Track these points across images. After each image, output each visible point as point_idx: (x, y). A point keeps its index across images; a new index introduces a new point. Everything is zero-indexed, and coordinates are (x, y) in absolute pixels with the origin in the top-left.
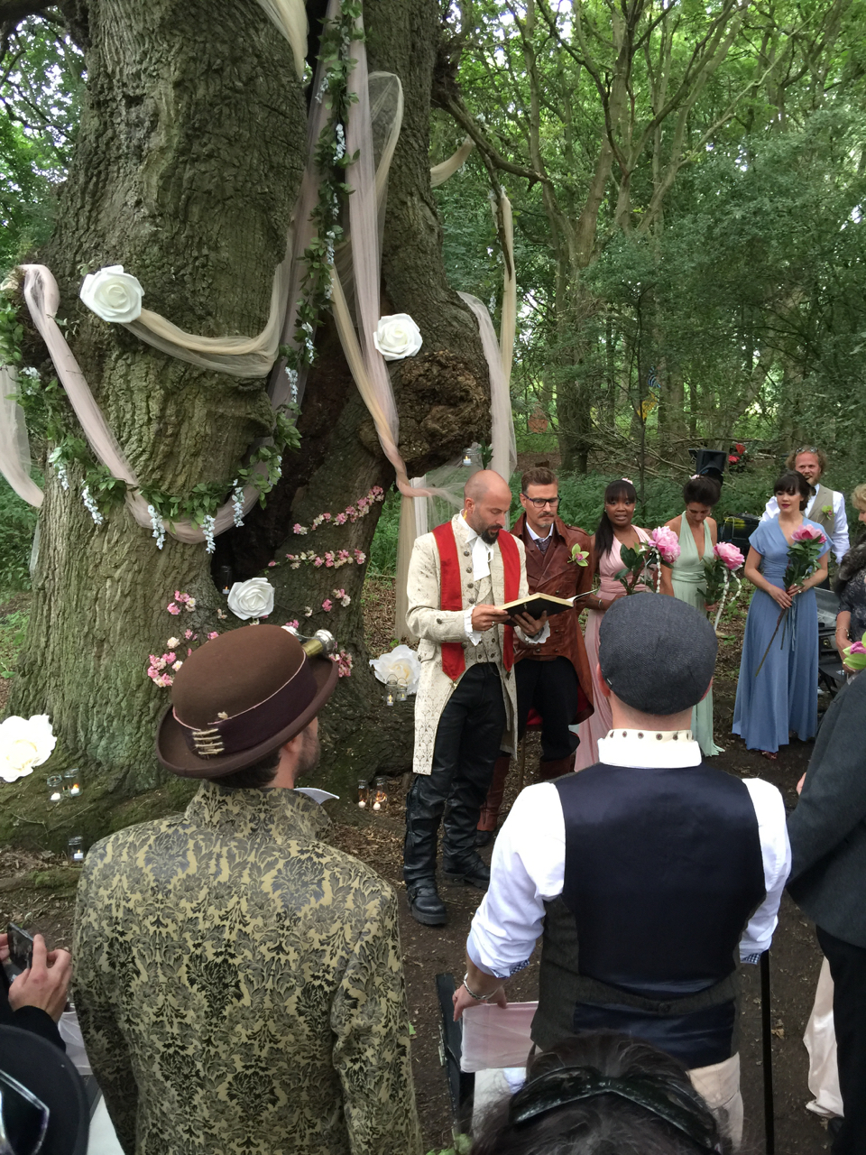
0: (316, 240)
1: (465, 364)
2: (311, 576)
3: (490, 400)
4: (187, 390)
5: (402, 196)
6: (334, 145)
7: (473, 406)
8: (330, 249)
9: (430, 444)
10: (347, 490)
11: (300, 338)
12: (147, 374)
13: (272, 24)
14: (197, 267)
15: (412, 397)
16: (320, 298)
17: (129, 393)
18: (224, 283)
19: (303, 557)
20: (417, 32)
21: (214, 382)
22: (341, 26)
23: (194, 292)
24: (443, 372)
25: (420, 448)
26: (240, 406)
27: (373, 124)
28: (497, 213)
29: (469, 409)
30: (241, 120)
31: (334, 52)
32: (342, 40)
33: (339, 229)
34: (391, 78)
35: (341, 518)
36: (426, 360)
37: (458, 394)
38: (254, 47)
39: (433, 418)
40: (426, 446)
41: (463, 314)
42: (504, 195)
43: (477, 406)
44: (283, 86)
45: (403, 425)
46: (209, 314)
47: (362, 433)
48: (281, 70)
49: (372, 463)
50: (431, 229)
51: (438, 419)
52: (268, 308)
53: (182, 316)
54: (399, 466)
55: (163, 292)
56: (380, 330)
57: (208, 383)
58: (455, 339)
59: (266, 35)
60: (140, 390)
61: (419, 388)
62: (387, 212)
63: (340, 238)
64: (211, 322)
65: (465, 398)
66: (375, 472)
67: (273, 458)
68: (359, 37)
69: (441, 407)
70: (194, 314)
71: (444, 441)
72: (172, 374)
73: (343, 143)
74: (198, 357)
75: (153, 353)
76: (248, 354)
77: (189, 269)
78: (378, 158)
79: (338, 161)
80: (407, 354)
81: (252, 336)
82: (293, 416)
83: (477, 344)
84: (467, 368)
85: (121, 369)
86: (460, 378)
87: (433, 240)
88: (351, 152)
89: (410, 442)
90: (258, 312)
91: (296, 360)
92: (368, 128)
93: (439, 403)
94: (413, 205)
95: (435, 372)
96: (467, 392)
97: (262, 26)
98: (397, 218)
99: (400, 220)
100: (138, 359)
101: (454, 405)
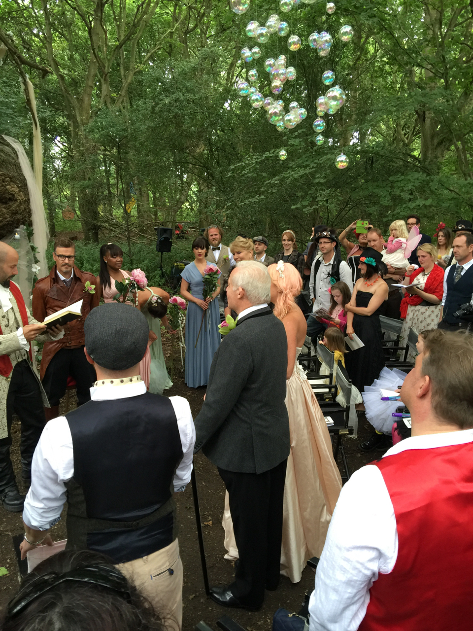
3: (29, 200)
28: (25, 90)
29: (16, 205)
37: (7, 196)
41: (6, 148)
42: (28, 80)
43: (20, 203)
65: (12, 198)
83: (18, 167)
84: (11, 181)
86: (8, 187)
96: (13, 195)
101: (6, 203)
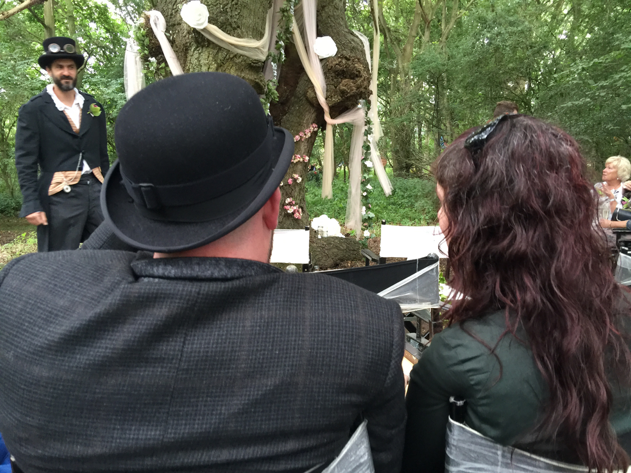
0: (285, 3)
1: (358, 59)
4: (227, 64)
7: (362, 79)
8: (292, 7)
9: (342, 97)
10: (300, 124)
11: (278, 49)
12: (208, 57)
14: (233, 5)
15: (333, 74)
16: (287, 31)
17: (199, 67)
18: (245, 13)
21: (240, 60)
23: (231, 16)
24: (348, 62)
25: (336, 99)
26: (252, 75)
29: (361, 81)
35: (297, 137)
36: (339, 57)
37: (355, 73)
39: (343, 85)
40: (340, 98)
41: (356, 39)
43: (364, 79)
45: (328, 88)
46: (238, 27)
47: (308, 93)
49: (312, 111)
51: (346, 85)
52: (264, 29)
53: (226, 28)
54: (326, 108)
55: (217, 16)
56: (317, 44)
57: (237, 61)
58: (353, 49)
60: (205, 65)
61: (336, 69)
63: (297, 1)
64: (239, 31)
65: (359, 75)
66: (314, 116)
67: (265, 104)
69: (347, 80)
70: (231, 27)
71: (349, 95)
72: (221, 56)
74: (233, 47)
75: (211, 46)
76: (256, 48)
77: (229, 6)
80: (330, 55)
81: (258, 40)
82: (275, 85)
83: (363, 53)
85: (196, 56)
86: (356, 65)
89: (332, 97)
90: (260, 29)
91: (277, 60)
93: (346, 78)
95: (344, 62)
96: (359, 72)
100: (204, 49)
101: (353, 79)
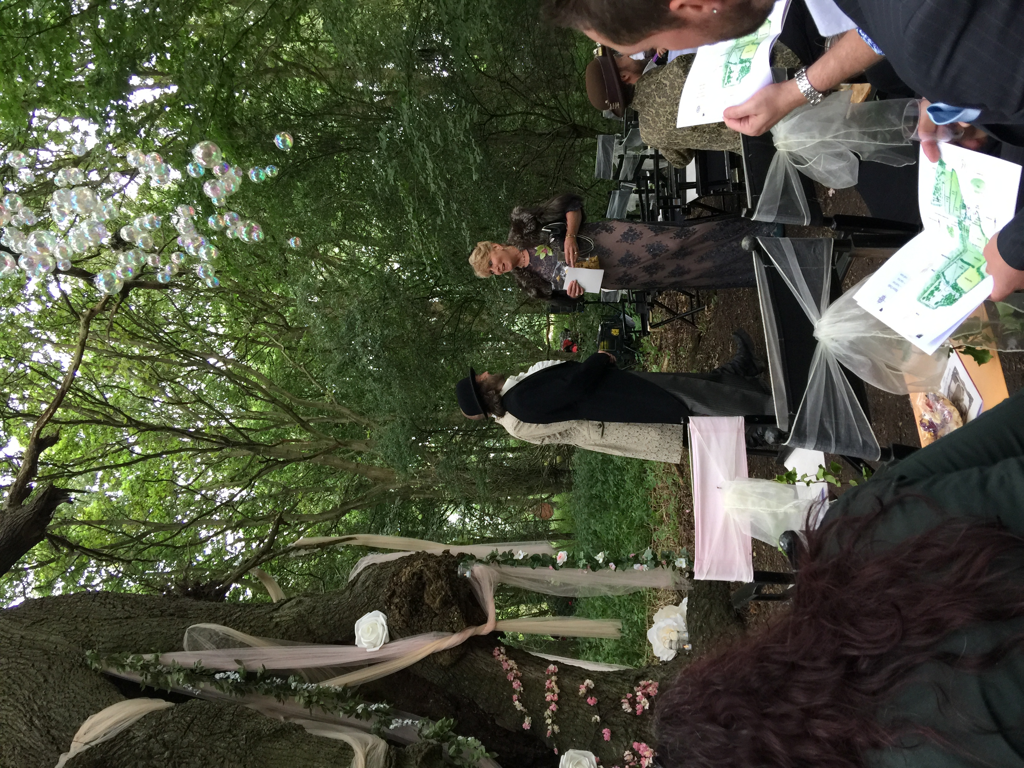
0: (297, 698)
1: (394, 575)
2: (566, 715)
5: (272, 625)
6: (230, 681)
7: (425, 569)
8: (305, 687)
9: (453, 605)
10: (494, 679)
11: (367, 714)
13: (132, 726)
15: (416, 619)
16: (341, 696)
19: (549, 721)
20: (162, 612)
22: (149, 672)
24: (398, 594)
25: (455, 615)
27: (218, 648)
29: (428, 572)
30: (192, 754)
31: (166, 678)
32: (160, 671)
33: (291, 678)
34: (189, 633)
35: (516, 685)
36: (389, 608)
37: (415, 581)
38: (144, 741)
39: (434, 603)
40: (453, 608)
41: (362, 578)
43: (426, 566)
44: (173, 719)
45: (437, 628)
47: (444, 663)
48: (163, 720)
49: (472, 656)
50: (300, 602)
51: (434, 598)
52: (336, 741)
54: (470, 632)
56: (365, 645)
58: (378, 584)
59: (138, 730)
61: (409, 614)
62: (283, 638)
63: (297, 678)
66: (480, 654)
67: (459, 744)
68: (157, 658)
69: (425, 595)
71: (449, 593)
73: (229, 673)
76: (366, 760)
78: (243, 645)
79: (242, 677)
80: (385, 623)
81: (354, 755)
82: (428, 723)
83: (385, 566)
84: (398, 574)
86: (403, 580)
87: (307, 601)
88: (236, 666)
89: (451, 622)
90: (335, 750)
91: (386, 719)
92: (221, 652)
93: (422, 597)
94: (280, 617)
95: (397, 600)
96: (414, 574)
97: (131, 734)
98: (287, 630)
99: (288, 628)
101: (424, 585)
